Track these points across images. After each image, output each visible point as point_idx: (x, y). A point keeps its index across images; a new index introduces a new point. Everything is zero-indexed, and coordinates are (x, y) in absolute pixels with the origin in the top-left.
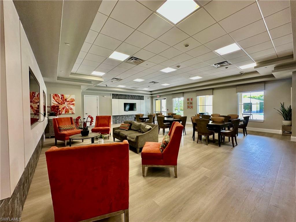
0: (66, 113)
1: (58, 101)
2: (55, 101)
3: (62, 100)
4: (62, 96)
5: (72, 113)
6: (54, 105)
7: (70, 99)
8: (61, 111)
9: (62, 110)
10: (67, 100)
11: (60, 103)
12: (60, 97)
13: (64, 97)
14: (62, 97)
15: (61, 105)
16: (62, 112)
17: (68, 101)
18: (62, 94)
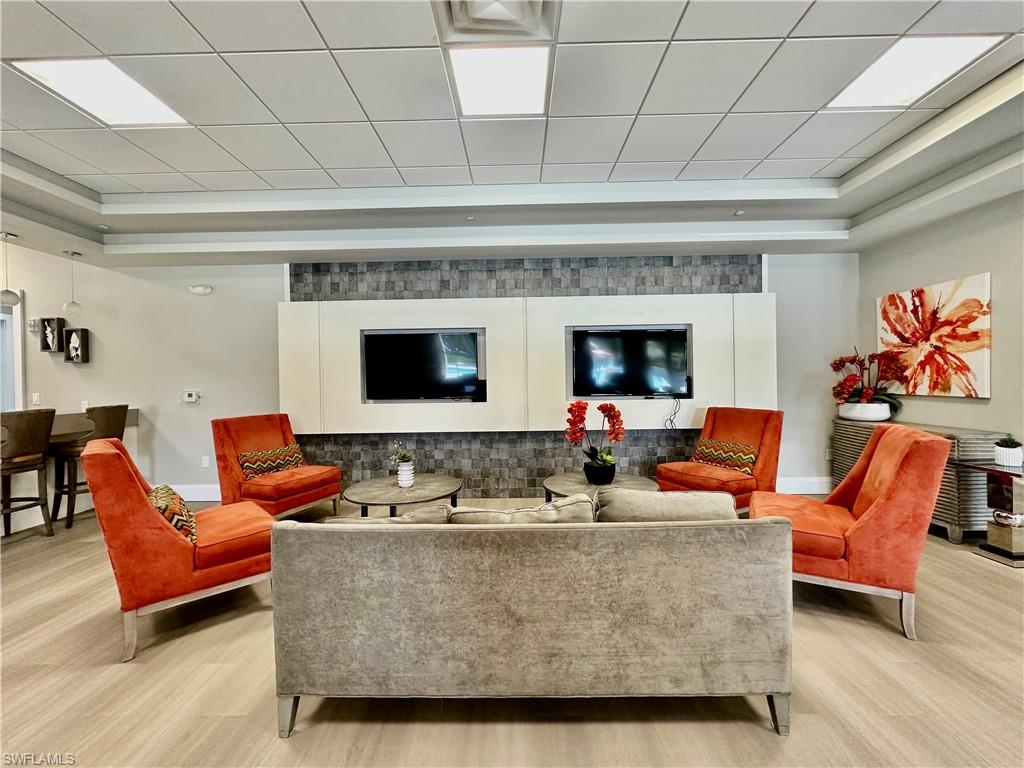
0: (937, 393)
1: (899, 328)
2: (889, 328)
3: (917, 318)
4: (917, 300)
5: (969, 396)
6: (886, 349)
7: (958, 304)
8: (912, 382)
9: (915, 371)
10: (943, 316)
11: (907, 335)
12: (910, 307)
13: (927, 298)
14: (918, 303)
15: (914, 350)
16: (915, 386)
17: (948, 323)
18: (916, 287)
